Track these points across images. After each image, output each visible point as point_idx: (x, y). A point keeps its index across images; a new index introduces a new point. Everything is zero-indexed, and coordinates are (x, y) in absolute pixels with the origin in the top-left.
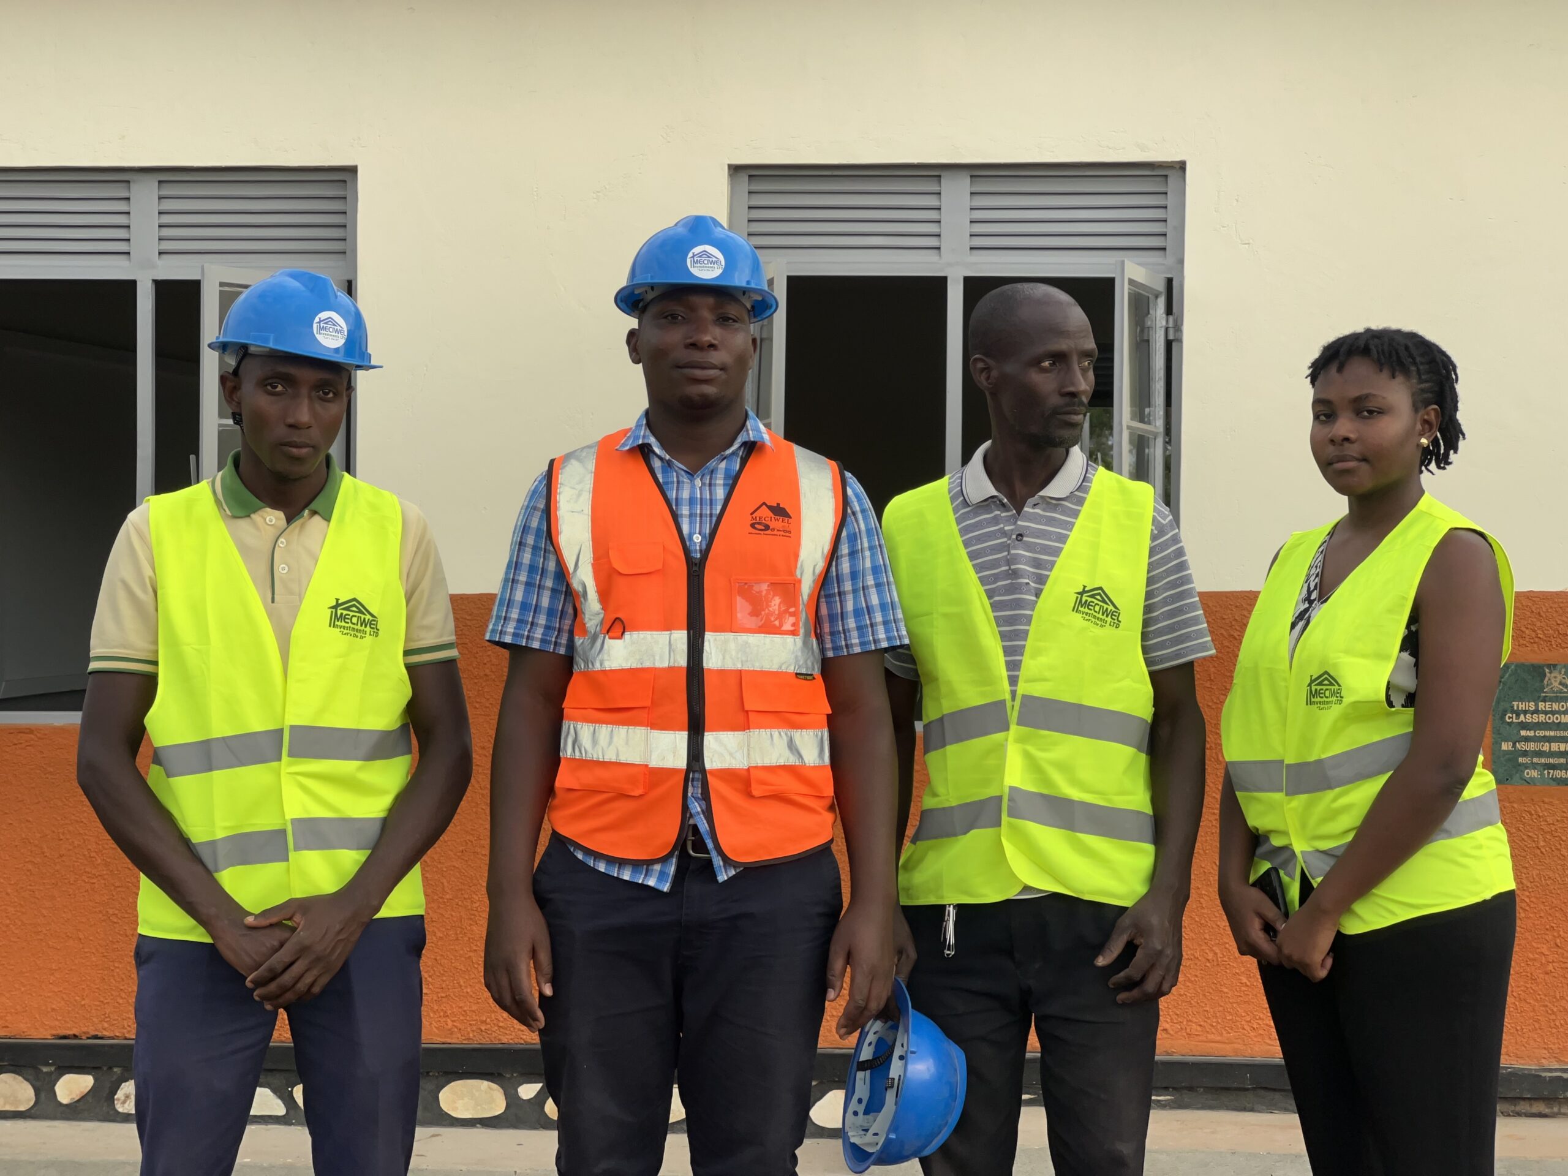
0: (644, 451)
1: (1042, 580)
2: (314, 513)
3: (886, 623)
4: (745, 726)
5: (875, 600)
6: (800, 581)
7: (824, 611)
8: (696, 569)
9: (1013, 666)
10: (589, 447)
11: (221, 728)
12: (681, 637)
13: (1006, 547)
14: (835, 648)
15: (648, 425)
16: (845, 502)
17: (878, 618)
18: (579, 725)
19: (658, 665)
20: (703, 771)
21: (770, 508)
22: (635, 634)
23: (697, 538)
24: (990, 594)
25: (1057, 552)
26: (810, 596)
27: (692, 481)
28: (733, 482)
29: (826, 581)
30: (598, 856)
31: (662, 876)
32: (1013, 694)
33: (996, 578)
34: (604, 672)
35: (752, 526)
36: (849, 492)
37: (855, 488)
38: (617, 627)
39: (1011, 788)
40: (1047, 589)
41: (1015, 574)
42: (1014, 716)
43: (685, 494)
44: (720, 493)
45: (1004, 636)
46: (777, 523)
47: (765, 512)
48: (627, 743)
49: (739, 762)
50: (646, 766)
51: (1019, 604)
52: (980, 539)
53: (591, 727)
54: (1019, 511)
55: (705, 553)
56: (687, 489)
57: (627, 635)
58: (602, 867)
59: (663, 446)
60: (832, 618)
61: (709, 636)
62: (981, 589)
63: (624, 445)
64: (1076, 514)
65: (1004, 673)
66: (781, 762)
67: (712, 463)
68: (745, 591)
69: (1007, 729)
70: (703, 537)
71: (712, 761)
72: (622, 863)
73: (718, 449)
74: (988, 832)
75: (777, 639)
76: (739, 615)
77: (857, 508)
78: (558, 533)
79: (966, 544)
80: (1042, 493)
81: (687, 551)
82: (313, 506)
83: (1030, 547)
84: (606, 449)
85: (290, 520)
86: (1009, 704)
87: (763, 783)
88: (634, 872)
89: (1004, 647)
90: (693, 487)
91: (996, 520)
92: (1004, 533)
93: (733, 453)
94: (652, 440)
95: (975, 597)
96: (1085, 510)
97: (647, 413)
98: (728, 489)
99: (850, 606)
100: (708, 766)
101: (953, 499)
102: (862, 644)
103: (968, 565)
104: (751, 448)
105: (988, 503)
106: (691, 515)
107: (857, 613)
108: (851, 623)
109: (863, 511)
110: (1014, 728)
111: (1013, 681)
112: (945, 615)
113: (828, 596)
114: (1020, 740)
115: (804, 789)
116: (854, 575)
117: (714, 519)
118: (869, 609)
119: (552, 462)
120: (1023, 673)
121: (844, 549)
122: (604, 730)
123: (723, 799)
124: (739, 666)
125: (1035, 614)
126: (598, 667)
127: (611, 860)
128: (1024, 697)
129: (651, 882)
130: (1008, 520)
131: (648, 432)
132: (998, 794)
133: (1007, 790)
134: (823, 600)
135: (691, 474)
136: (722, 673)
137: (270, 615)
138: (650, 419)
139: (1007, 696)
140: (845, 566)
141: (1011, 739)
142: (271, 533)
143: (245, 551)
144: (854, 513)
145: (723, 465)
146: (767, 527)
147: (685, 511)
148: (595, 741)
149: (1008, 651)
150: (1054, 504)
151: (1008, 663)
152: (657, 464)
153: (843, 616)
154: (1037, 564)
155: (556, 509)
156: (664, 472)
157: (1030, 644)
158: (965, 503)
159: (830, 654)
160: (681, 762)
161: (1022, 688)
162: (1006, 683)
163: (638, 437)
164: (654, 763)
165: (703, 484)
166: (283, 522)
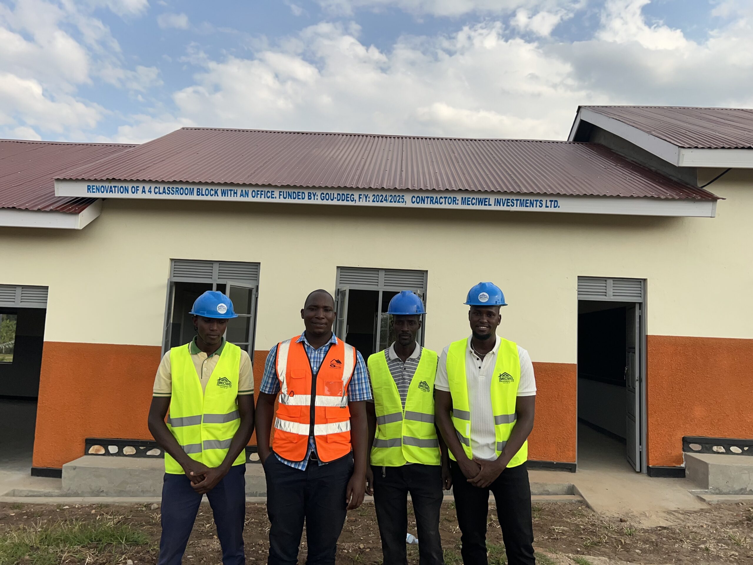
0: (303, 343)
1: (411, 380)
2: (216, 354)
3: (367, 393)
4: (326, 423)
5: (364, 387)
6: (343, 381)
7: (350, 389)
8: (314, 377)
9: (403, 404)
10: (289, 340)
11: (185, 415)
12: (309, 397)
13: (402, 372)
14: (353, 399)
15: (305, 335)
16: (357, 359)
17: (365, 391)
18: (281, 420)
19: (302, 405)
20: (314, 436)
21: (336, 361)
22: (296, 395)
23: (315, 368)
24: (397, 384)
25: (414, 373)
26: (346, 385)
27: (315, 352)
28: (326, 353)
29: (351, 380)
30: (285, 460)
31: (303, 466)
32: (404, 411)
33: (399, 380)
34: (289, 406)
35: (331, 365)
36: (358, 356)
37: (359, 355)
38: (292, 393)
39: (404, 436)
40: (411, 382)
41: (404, 379)
42: (404, 417)
43: (313, 356)
44: (322, 356)
45: (401, 395)
46: (337, 365)
47: (334, 362)
48: (293, 427)
49: (324, 433)
50: (298, 434)
51: (405, 387)
52: (394, 369)
53: (284, 421)
54: (404, 362)
55: (317, 372)
56: (314, 354)
57: (294, 396)
58: (286, 463)
59: (308, 341)
60: (352, 391)
61: (317, 397)
62: (395, 383)
63: (298, 341)
64: (418, 362)
65: (401, 405)
66: (336, 432)
67: (321, 347)
68: (328, 384)
69: (402, 420)
70: (317, 368)
71: (316, 433)
72: (292, 462)
73: (323, 344)
74: (398, 448)
75: (336, 397)
76: (325, 391)
77: (360, 361)
78: (277, 365)
79: (390, 370)
80: (410, 357)
81: (312, 372)
82: (216, 352)
83: (407, 372)
84: (293, 340)
85: (208, 356)
86: (402, 413)
87: (331, 439)
88: (295, 465)
89: (401, 398)
90: (315, 354)
91: (398, 364)
92: (401, 368)
93: (328, 345)
94: (305, 340)
95: (393, 384)
96: (420, 361)
97: (305, 331)
98: (325, 355)
99: (357, 388)
100: (315, 434)
101: (386, 358)
102: (360, 399)
103: (391, 376)
104: (332, 344)
105: (395, 360)
106: (314, 362)
107: (359, 390)
108: (357, 392)
109: (361, 362)
110: (404, 420)
111: (404, 407)
112: (386, 389)
113: (351, 385)
114: (405, 423)
115: (343, 439)
116: (358, 379)
117: (320, 363)
118: (363, 389)
119: (278, 343)
120: (406, 405)
121: (356, 372)
122: (287, 423)
123: (319, 443)
124: (325, 405)
125: (409, 389)
126: (287, 404)
127: (288, 461)
128: (406, 411)
129: (300, 468)
130: (401, 364)
131: (305, 337)
132: (400, 437)
133: (402, 437)
134: (350, 386)
135: (315, 351)
136: (320, 407)
137: (201, 382)
138: (306, 334)
139: (402, 411)
140: (356, 377)
141: (403, 423)
142: (204, 359)
143: (195, 364)
144: (359, 362)
145: (324, 348)
146: (335, 366)
147: (312, 360)
148: (285, 426)
149: (402, 399)
150: (413, 360)
151: (402, 403)
152: (306, 346)
153: (355, 390)
154: (410, 376)
155: (278, 358)
156: (308, 349)
157: (407, 398)
158: (389, 359)
159: (351, 401)
160: (307, 433)
161: (405, 410)
162: (402, 408)
163: (301, 339)
164: (300, 433)
165: (318, 353)
166: (207, 356)
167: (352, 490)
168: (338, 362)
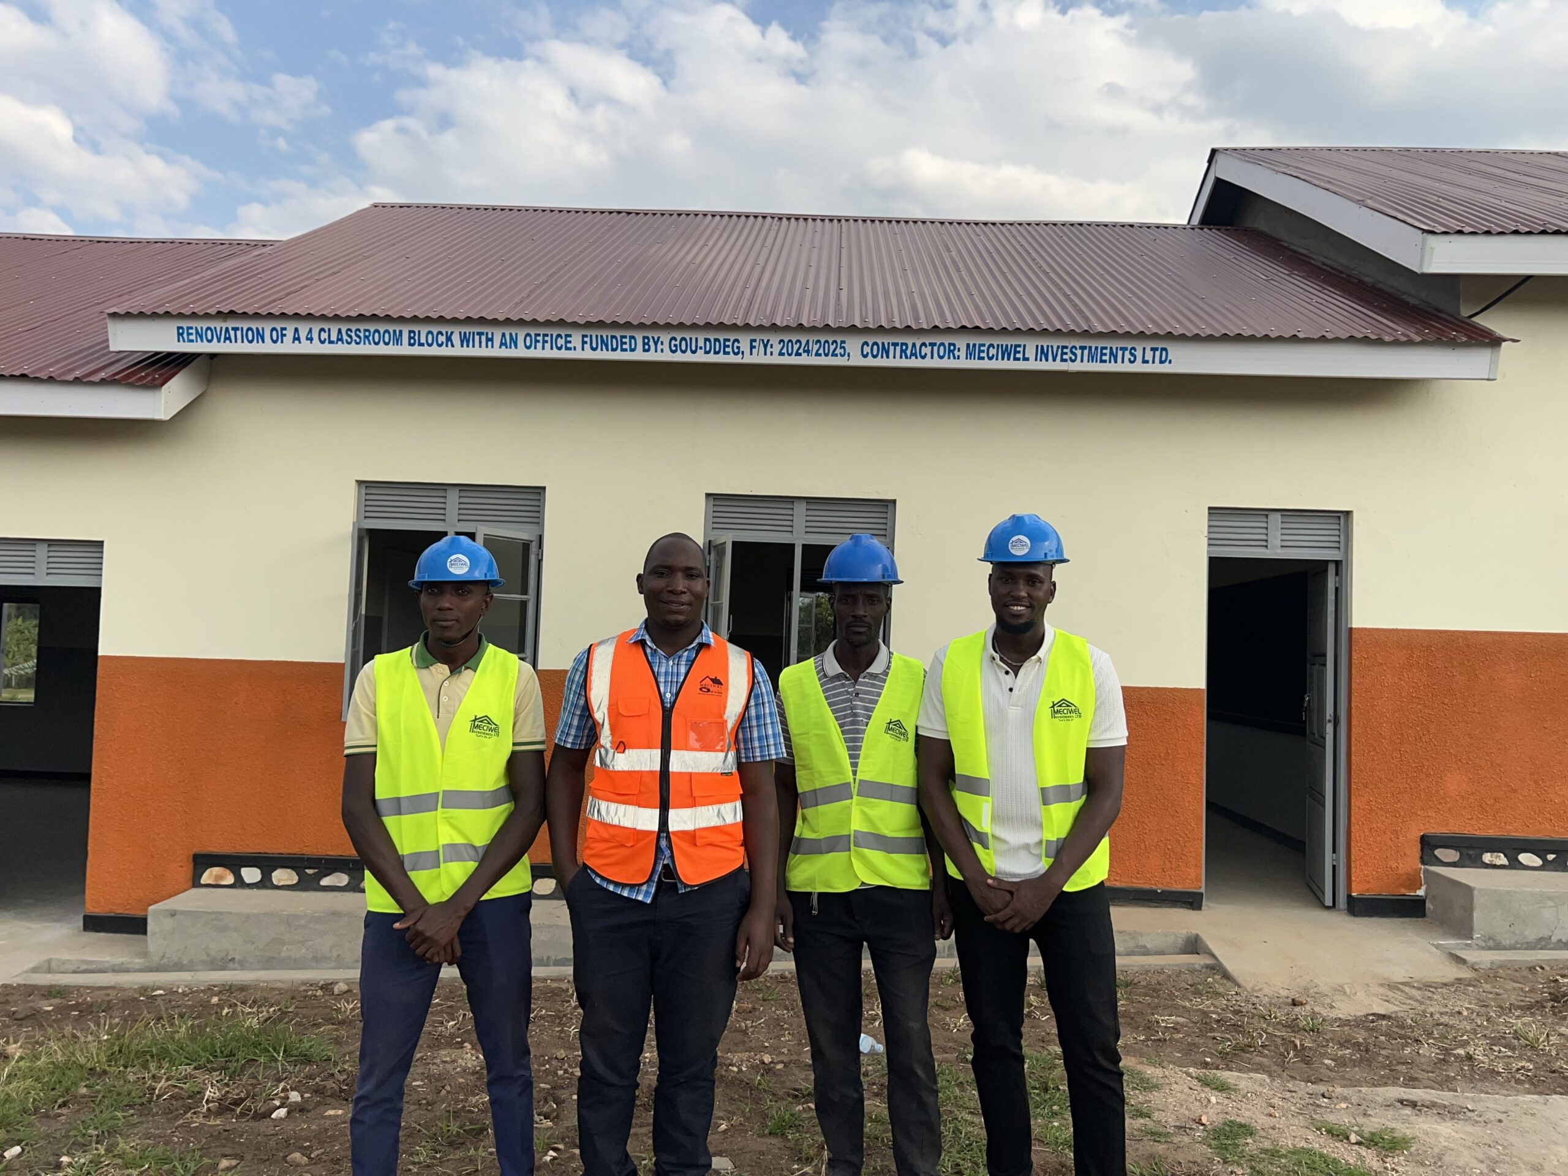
0: (642, 643)
1: (869, 717)
2: (467, 668)
3: (775, 745)
4: (694, 805)
5: (770, 732)
6: (726, 721)
7: (740, 736)
8: (667, 714)
9: (854, 765)
10: (613, 638)
11: (405, 792)
12: (657, 753)
13: (850, 701)
14: (746, 758)
15: (646, 628)
16: (754, 676)
17: (772, 742)
18: (600, 802)
19: (643, 769)
20: (668, 832)
21: (711, 679)
22: (631, 751)
23: (668, 695)
24: (841, 726)
25: (875, 702)
26: (732, 729)
27: (668, 662)
28: (691, 663)
29: (743, 720)
30: (609, 881)
31: (647, 893)
32: (855, 779)
33: (845, 717)
34: (615, 772)
35: (701, 689)
36: (756, 670)
37: (760, 668)
38: (621, 746)
39: (855, 831)
40: (871, 722)
41: (855, 715)
42: (855, 791)
43: (663, 670)
44: (683, 670)
45: (849, 748)
46: (714, 688)
47: (708, 682)
48: (625, 815)
49: (690, 827)
50: (634, 829)
51: (858, 731)
52: (835, 696)
53: (606, 803)
54: (856, 681)
56: (665, 666)
57: (627, 751)
58: (611, 888)
59: (653, 641)
60: (745, 741)
61: (673, 753)
62: (836, 723)
63: (631, 639)
64: (884, 681)
65: (850, 769)
66: (712, 824)
67: (680, 653)
68: (695, 727)
69: (851, 798)
70: (672, 695)
71: (673, 827)
72: (624, 886)
73: (684, 646)
74: (844, 856)
75: (712, 754)
76: (691, 741)
77: (761, 680)
78: (590, 689)
79: (827, 698)
80: (868, 671)
81: (662, 702)
82: (467, 665)
83: (862, 700)
85: (451, 672)
86: (852, 785)
87: (703, 838)
88: (630, 891)
90: (668, 665)
91: (843, 686)
92: (848, 693)
93: (693, 648)
94: (647, 638)
96: (889, 679)
97: (646, 620)
98: (688, 667)
99: (755, 734)
100: (671, 829)
101: (818, 673)
102: (762, 756)
103: (828, 709)
104: (702, 646)
105: (838, 677)
106: (665, 682)
107: (760, 739)
108: (756, 744)
109: (764, 681)
110: (855, 797)
111: (855, 773)
112: (816, 735)
113: (743, 728)
114: (857, 804)
115: (727, 838)
116: (758, 717)
117: (679, 685)
118: (767, 736)
119: (591, 645)
120: (859, 769)
121: (752, 703)
122: (613, 806)
123: (678, 846)
124: (690, 770)
125: (865, 736)
126: (611, 768)
127: (617, 884)
128: (860, 780)
129: (640, 898)
130: (849, 686)
131: (645, 633)
132: (847, 833)
133: (852, 833)
134: (740, 730)
135: (667, 659)
136: (680, 774)
137: (436, 725)
138: (648, 625)
139: (852, 781)
140: (753, 712)
141: (854, 804)
142: (442, 678)
143: (425, 689)
144: (758, 682)
145: (686, 654)
146: (709, 690)
147: (662, 679)
148: (607, 813)
149: (851, 757)
150: (874, 676)
151: (851, 763)
152: (648, 651)
153: (752, 740)
154: (867, 709)
155: (591, 675)
156: (652, 655)
157: (862, 753)
158: (825, 676)
159: (744, 760)
160: (654, 827)
161: (859, 777)
162: (851, 773)
163: (638, 636)
164: (640, 827)
165: (674, 664)
166: (448, 672)
167: (748, 942)
168: (716, 681)
